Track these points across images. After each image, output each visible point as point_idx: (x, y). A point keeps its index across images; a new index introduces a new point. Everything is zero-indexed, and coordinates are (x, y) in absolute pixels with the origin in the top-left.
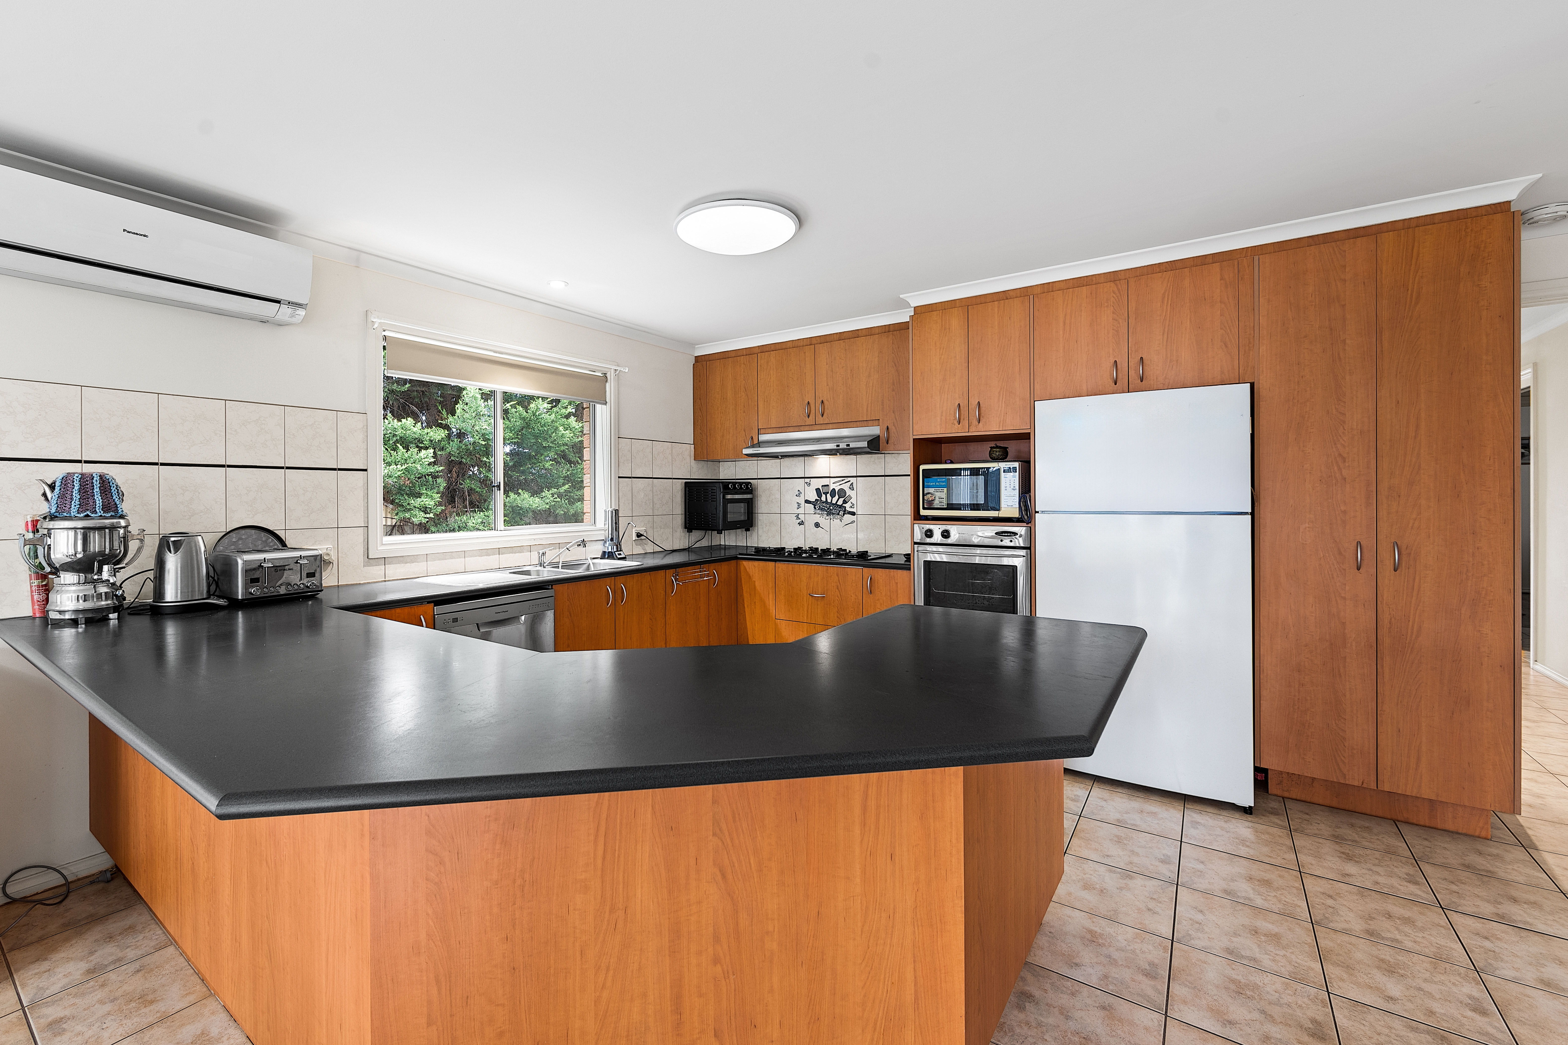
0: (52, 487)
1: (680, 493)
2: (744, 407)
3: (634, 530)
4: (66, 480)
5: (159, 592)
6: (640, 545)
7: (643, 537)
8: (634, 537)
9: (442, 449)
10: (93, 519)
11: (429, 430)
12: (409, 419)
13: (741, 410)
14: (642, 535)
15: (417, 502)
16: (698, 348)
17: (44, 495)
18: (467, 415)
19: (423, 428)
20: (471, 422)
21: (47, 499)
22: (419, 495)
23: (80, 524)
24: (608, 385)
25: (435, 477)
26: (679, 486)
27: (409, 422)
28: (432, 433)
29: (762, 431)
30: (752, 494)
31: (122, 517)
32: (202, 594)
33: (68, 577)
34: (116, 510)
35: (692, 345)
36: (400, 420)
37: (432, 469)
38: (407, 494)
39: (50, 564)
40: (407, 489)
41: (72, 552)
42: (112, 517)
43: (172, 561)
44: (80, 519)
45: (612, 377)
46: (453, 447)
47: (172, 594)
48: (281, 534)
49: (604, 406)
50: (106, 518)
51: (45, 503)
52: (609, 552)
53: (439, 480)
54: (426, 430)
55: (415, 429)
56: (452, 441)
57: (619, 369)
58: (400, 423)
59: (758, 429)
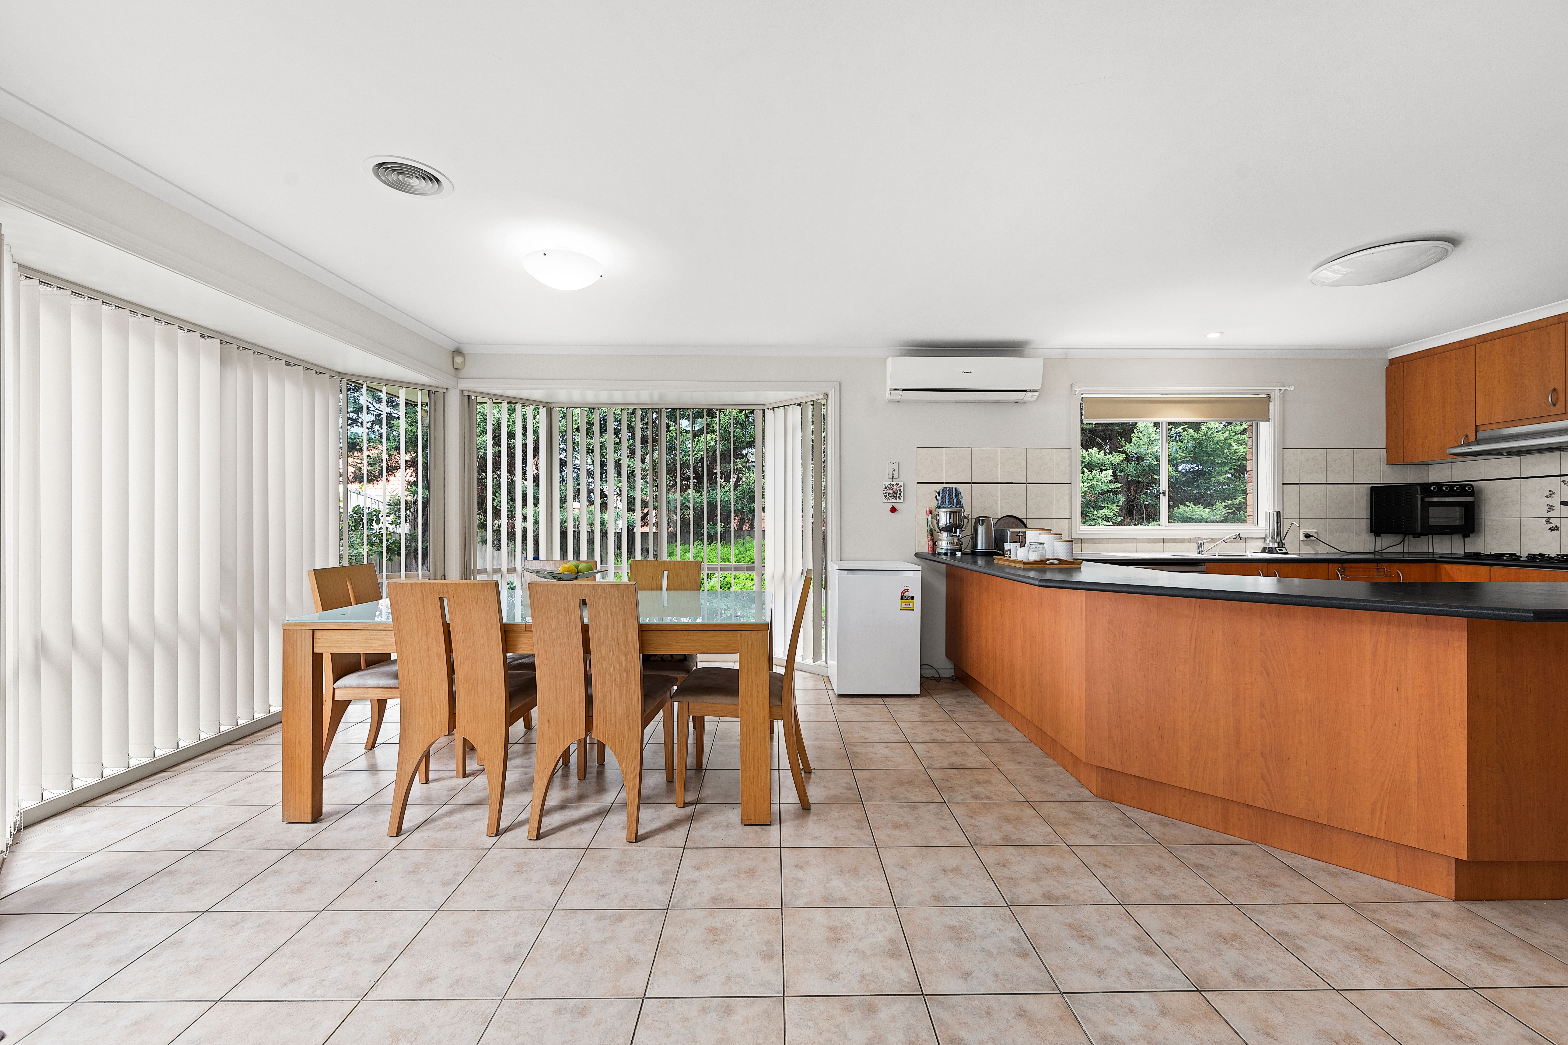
0: (939, 494)
1: (1365, 497)
2: (1456, 403)
3: (1301, 531)
4: (944, 490)
5: (975, 545)
6: (1309, 545)
7: (1312, 538)
8: (1302, 537)
9: (1122, 471)
10: (953, 508)
11: (1110, 455)
12: (1094, 448)
13: (1451, 408)
14: (1310, 536)
15: (1101, 513)
16: (1390, 351)
17: (936, 497)
18: (1141, 442)
19: (1105, 454)
20: (1144, 446)
21: (937, 499)
22: (1102, 508)
23: (949, 510)
24: (1271, 404)
25: (1115, 492)
26: (1365, 491)
27: (1094, 451)
28: (1112, 458)
29: (1482, 428)
30: (1474, 496)
31: (962, 507)
32: (992, 547)
33: (944, 534)
34: (961, 505)
35: (1384, 349)
36: (1087, 451)
37: (1112, 486)
38: (1092, 507)
39: (939, 528)
40: (1093, 503)
41: (945, 523)
42: (959, 507)
43: (981, 530)
44: (949, 508)
45: (1276, 397)
46: (1131, 468)
47: (980, 546)
48: (1024, 520)
49: (1267, 423)
50: (957, 508)
51: (936, 501)
52: (1269, 548)
53: (1119, 496)
54: (1108, 456)
55: (1098, 456)
56: (1130, 464)
57: (1283, 388)
58: (1087, 452)
59: (1476, 426)
